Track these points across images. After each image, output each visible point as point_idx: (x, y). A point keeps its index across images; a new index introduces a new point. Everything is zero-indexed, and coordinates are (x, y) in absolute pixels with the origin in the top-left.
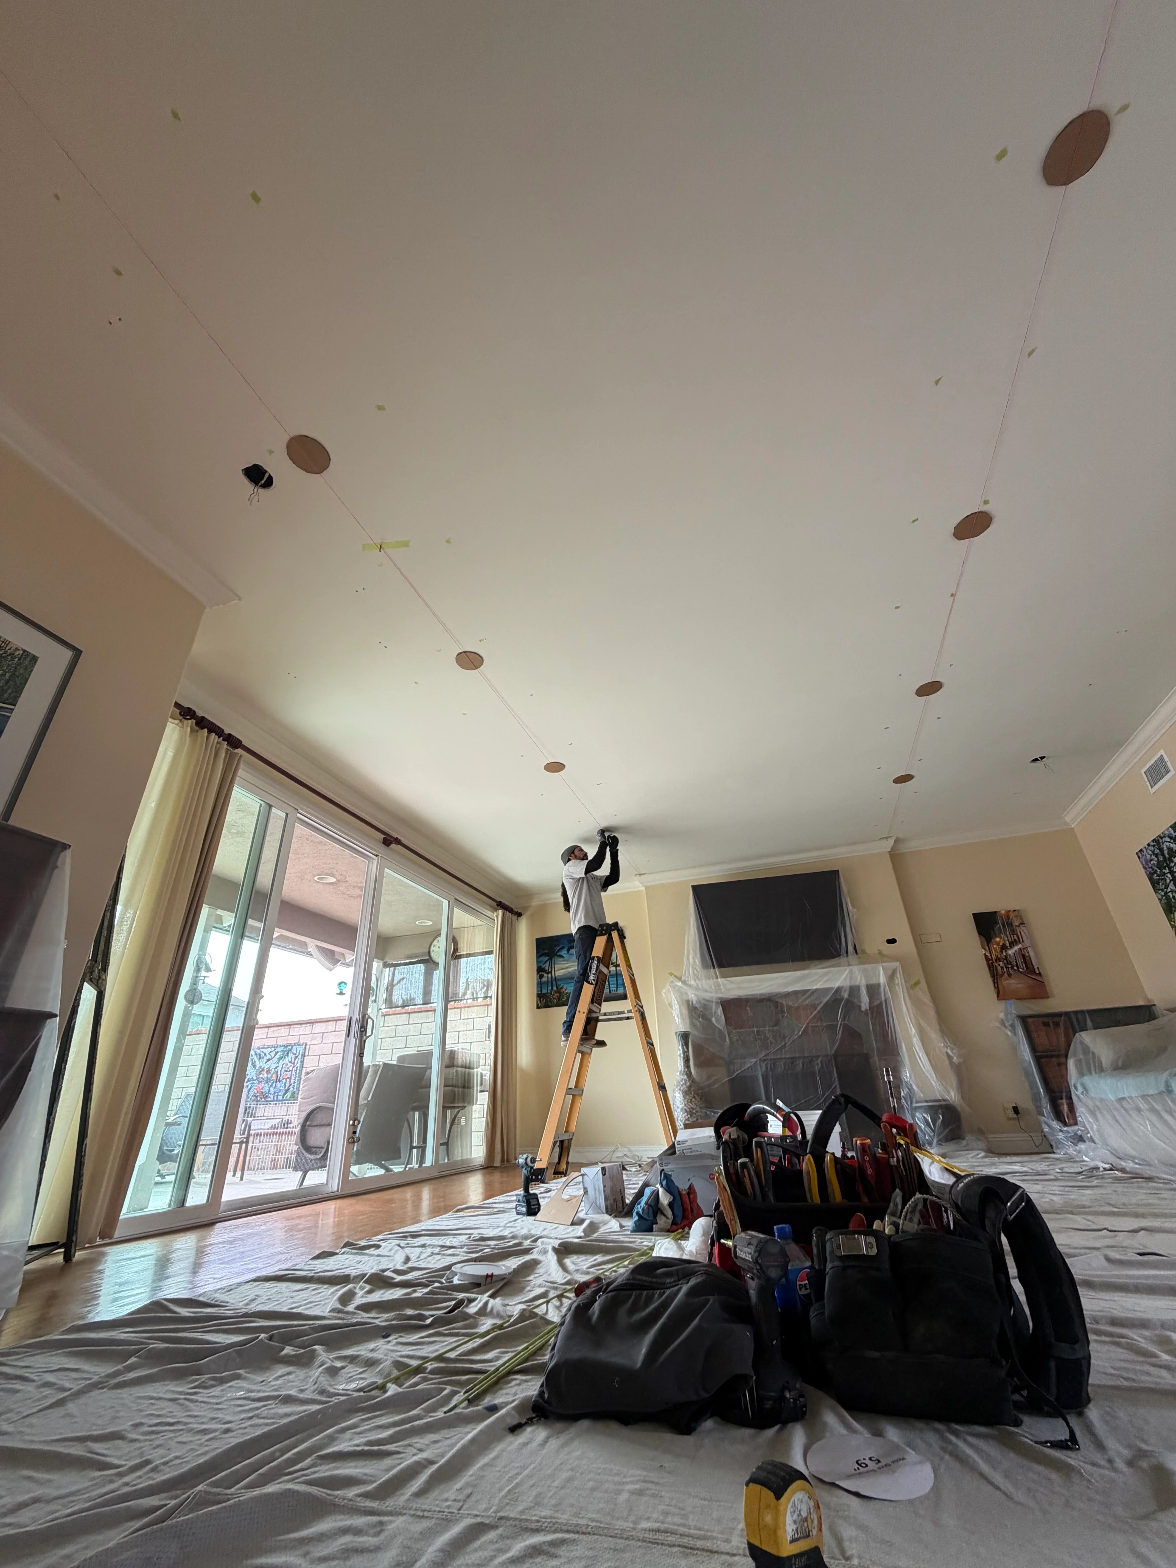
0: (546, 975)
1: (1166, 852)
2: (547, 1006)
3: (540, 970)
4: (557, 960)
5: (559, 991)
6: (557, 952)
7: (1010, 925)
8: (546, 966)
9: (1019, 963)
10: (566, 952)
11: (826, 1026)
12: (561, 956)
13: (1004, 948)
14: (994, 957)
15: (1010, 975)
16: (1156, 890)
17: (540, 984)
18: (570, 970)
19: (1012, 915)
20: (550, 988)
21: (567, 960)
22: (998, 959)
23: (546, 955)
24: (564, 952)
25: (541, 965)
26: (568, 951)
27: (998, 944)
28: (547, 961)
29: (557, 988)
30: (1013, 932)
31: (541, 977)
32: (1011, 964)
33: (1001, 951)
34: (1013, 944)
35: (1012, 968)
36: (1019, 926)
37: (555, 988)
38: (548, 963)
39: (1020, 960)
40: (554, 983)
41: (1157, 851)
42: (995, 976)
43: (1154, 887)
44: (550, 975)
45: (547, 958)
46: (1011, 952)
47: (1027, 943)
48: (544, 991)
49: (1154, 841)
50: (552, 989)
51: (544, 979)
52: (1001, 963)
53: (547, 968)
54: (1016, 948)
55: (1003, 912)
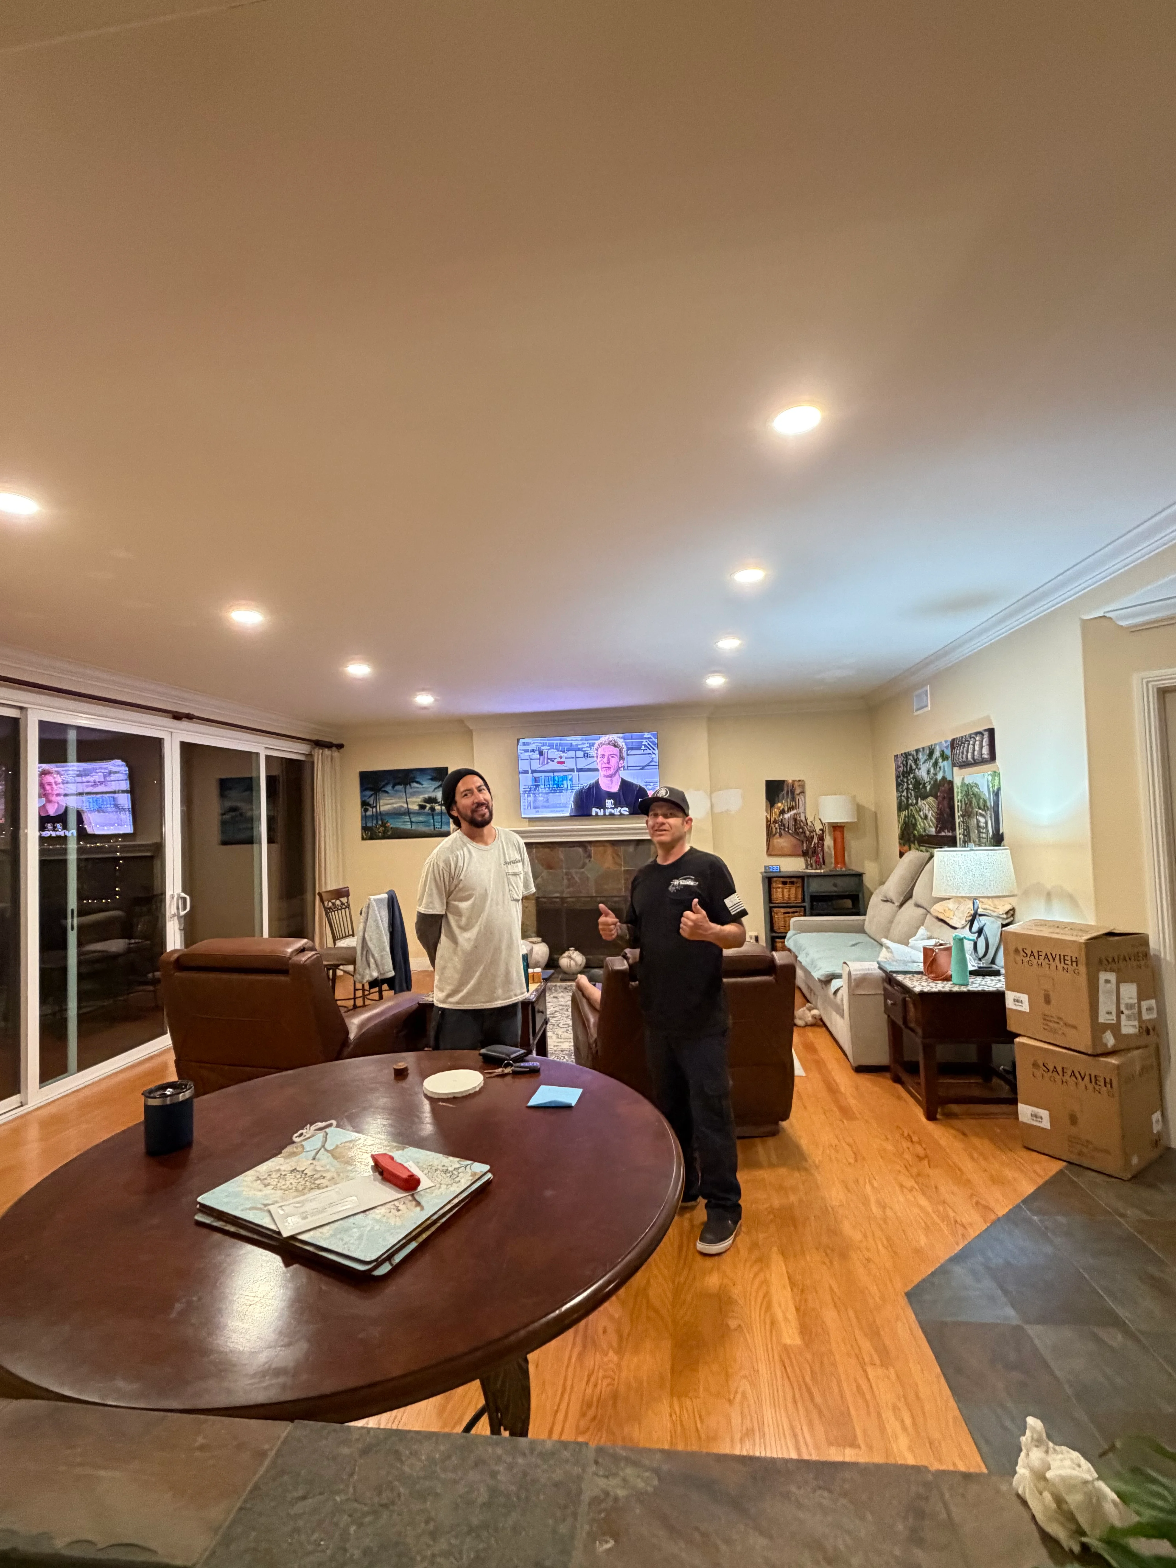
0: (370, 809)
1: (909, 767)
2: (371, 838)
3: (364, 804)
4: (381, 795)
5: (384, 825)
6: (382, 787)
7: (793, 792)
8: (371, 801)
9: (791, 825)
10: (391, 788)
11: (624, 871)
12: (386, 792)
13: (783, 812)
14: (773, 820)
15: (781, 835)
16: (897, 790)
17: (364, 818)
18: (395, 806)
19: (796, 784)
20: (375, 822)
21: (392, 796)
22: (775, 822)
23: (371, 789)
24: (389, 788)
25: (366, 798)
26: (393, 787)
27: (779, 808)
28: (372, 795)
29: (382, 823)
30: (793, 799)
31: (366, 810)
32: (784, 826)
33: (779, 816)
34: (790, 809)
35: (784, 830)
36: (799, 794)
37: (380, 822)
38: (372, 798)
39: (792, 823)
40: (379, 817)
41: (904, 762)
42: (770, 834)
43: (897, 788)
44: (374, 810)
45: (372, 793)
46: (787, 816)
47: (801, 810)
48: (369, 825)
49: (905, 753)
50: (377, 822)
51: (369, 813)
52: (777, 825)
53: (371, 802)
54: (792, 813)
55: (790, 781)
